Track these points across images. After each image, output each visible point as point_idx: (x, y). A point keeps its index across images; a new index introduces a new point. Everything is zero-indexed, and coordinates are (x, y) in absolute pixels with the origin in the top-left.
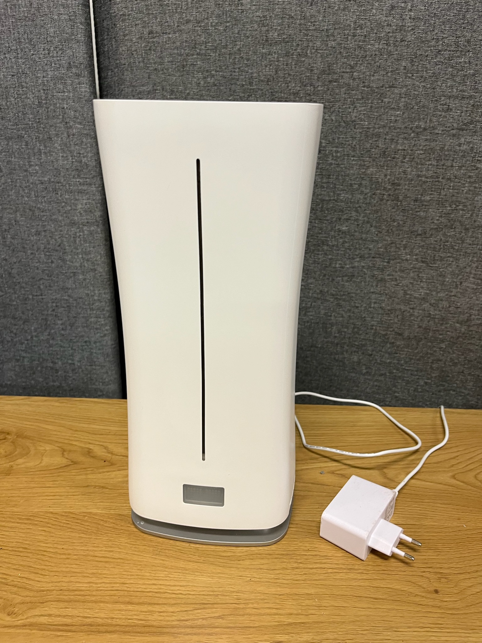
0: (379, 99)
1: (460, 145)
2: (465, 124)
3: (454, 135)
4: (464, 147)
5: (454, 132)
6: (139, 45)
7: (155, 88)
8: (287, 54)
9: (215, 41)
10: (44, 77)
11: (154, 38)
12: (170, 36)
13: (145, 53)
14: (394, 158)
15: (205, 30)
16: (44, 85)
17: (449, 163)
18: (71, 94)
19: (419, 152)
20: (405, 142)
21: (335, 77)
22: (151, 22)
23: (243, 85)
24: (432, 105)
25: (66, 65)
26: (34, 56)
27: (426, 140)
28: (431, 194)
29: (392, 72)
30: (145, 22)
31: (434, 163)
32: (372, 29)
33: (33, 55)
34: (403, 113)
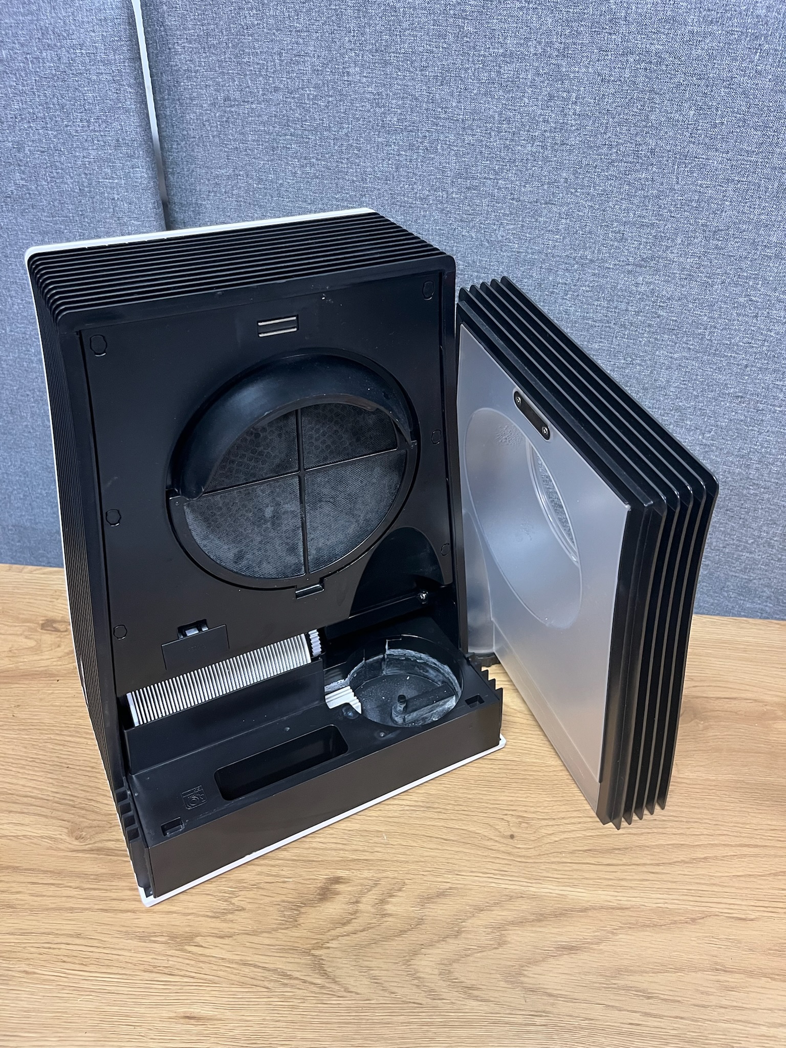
0: (533, 217)
1: (637, 284)
2: (643, 260)
3: (629, 272)
4: (642, 289)
5: (630, 268)
6: (213, 114)
7: (237, 172)
8: (411, 147)
9: (315, 120)
10: (84, 157)
11: (231, 106)
12: (254, 106)
13: (220, 125)
14: (552, 293)
15: (300, 105)
16: (86, 167)
17: (623, 306)
18: (123, 182)
19: (584, 288)
20: (567, 274)
21: (476, 182)
22: (227, 85)
23: (353, 181)
24: (600, 231)
25: (113, 143)
26: (69, 128)
27: (594, 275)
28: (601, 342)
29: (548, 183)
30: (218, 84)
31: (605, 304)
32: (523, 125)
33: (67, 126)
34: (564, 238)
